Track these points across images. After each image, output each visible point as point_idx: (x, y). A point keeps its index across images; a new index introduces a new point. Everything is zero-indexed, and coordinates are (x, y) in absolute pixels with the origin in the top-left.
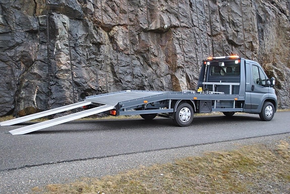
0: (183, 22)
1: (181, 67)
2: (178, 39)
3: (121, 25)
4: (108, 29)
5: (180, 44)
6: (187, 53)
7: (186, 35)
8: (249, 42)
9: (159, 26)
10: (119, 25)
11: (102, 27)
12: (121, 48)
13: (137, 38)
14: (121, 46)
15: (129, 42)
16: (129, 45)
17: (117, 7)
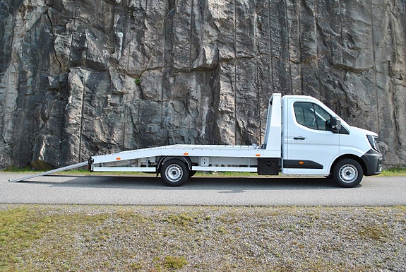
0: (239, 52)
1: (227, 112)
2: (228, 75)
3: (154, 69)
4: (136, 76)
5: (231, 82)
6: (242, 93)
7: (244, 69)
8: (383, 63)
9: (201, 63)
10: (149, 69)
11: (129, 75)
12: (147, 95)
13: (171, 80)
14: (148, 92)
15: (160, 88)
16: (160, 91)
17: (148, 49)
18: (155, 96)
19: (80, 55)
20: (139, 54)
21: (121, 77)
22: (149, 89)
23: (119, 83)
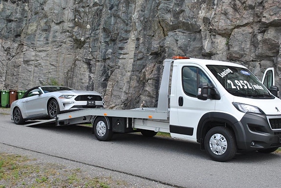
4: (227, 34)
10: (238, 27)
11: (220, 34)
12: (234, 55)
13: (259, 37)
14: (235, 52)
15: (248, 46)
16: (248, 50)
17: (240, 4)
18: (242, 56)
19: (178, 18)
20: (230, 11)
21: (212, 37)
22: (236, 49)
23: (210, 44)
